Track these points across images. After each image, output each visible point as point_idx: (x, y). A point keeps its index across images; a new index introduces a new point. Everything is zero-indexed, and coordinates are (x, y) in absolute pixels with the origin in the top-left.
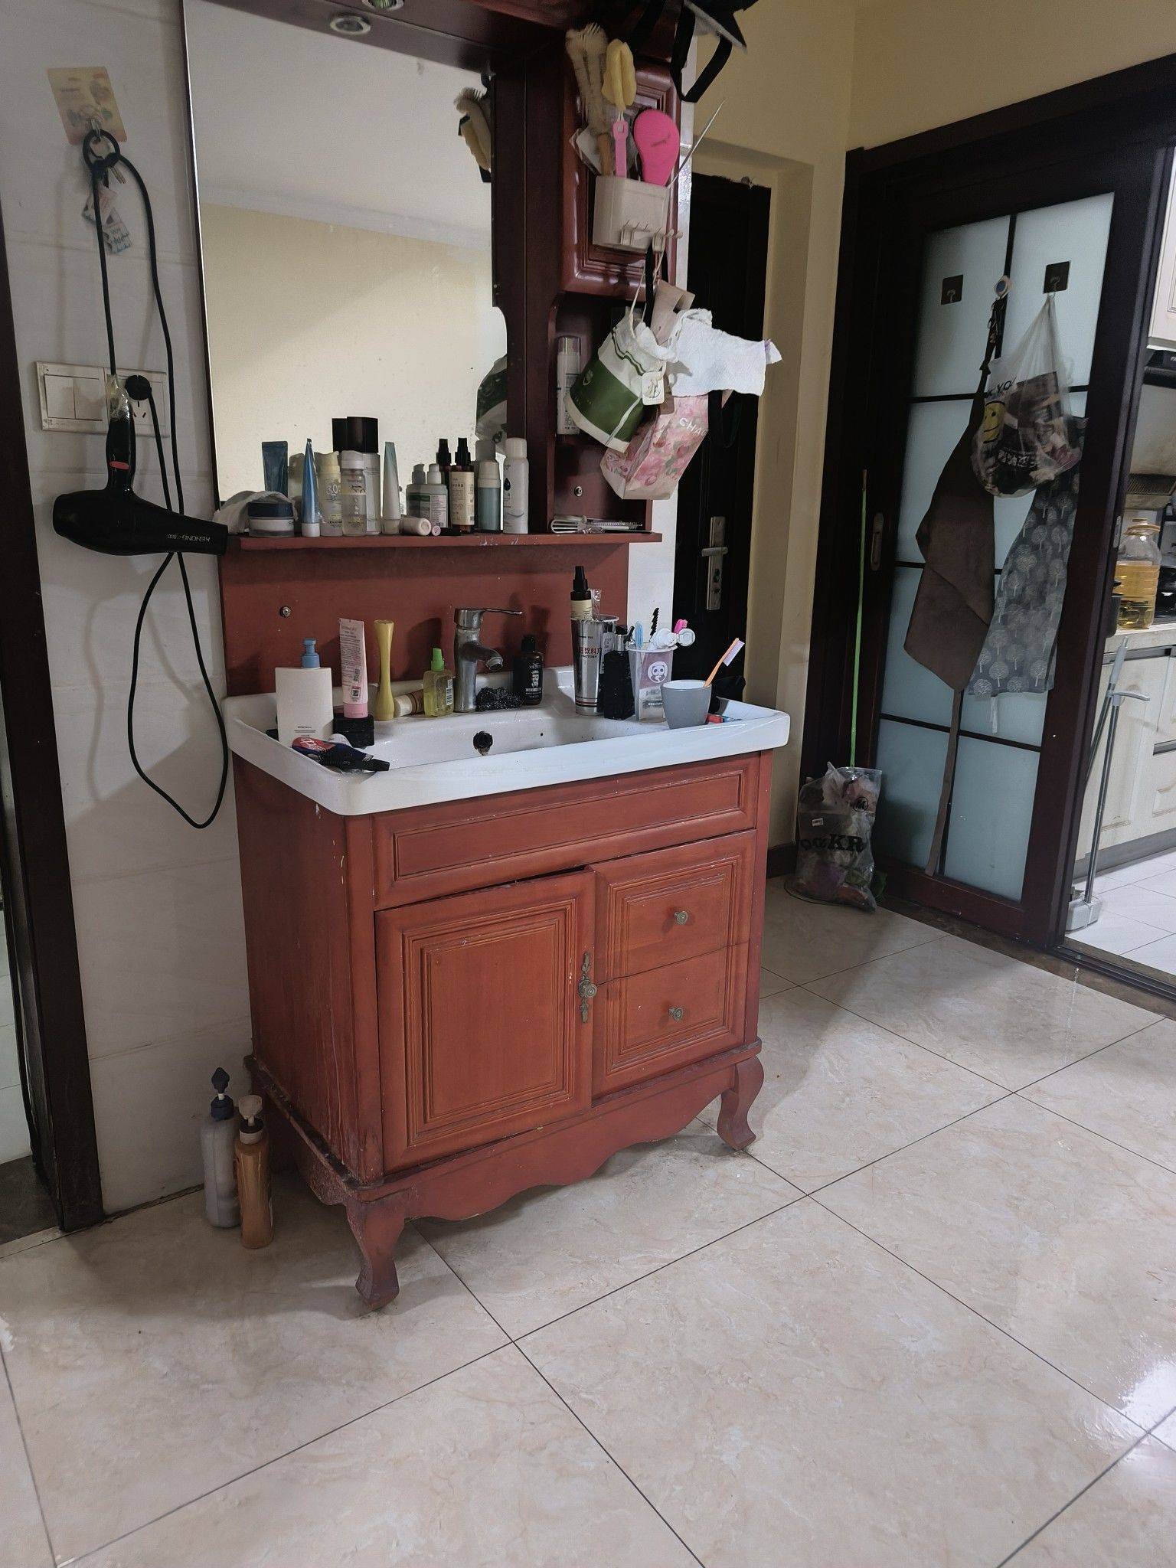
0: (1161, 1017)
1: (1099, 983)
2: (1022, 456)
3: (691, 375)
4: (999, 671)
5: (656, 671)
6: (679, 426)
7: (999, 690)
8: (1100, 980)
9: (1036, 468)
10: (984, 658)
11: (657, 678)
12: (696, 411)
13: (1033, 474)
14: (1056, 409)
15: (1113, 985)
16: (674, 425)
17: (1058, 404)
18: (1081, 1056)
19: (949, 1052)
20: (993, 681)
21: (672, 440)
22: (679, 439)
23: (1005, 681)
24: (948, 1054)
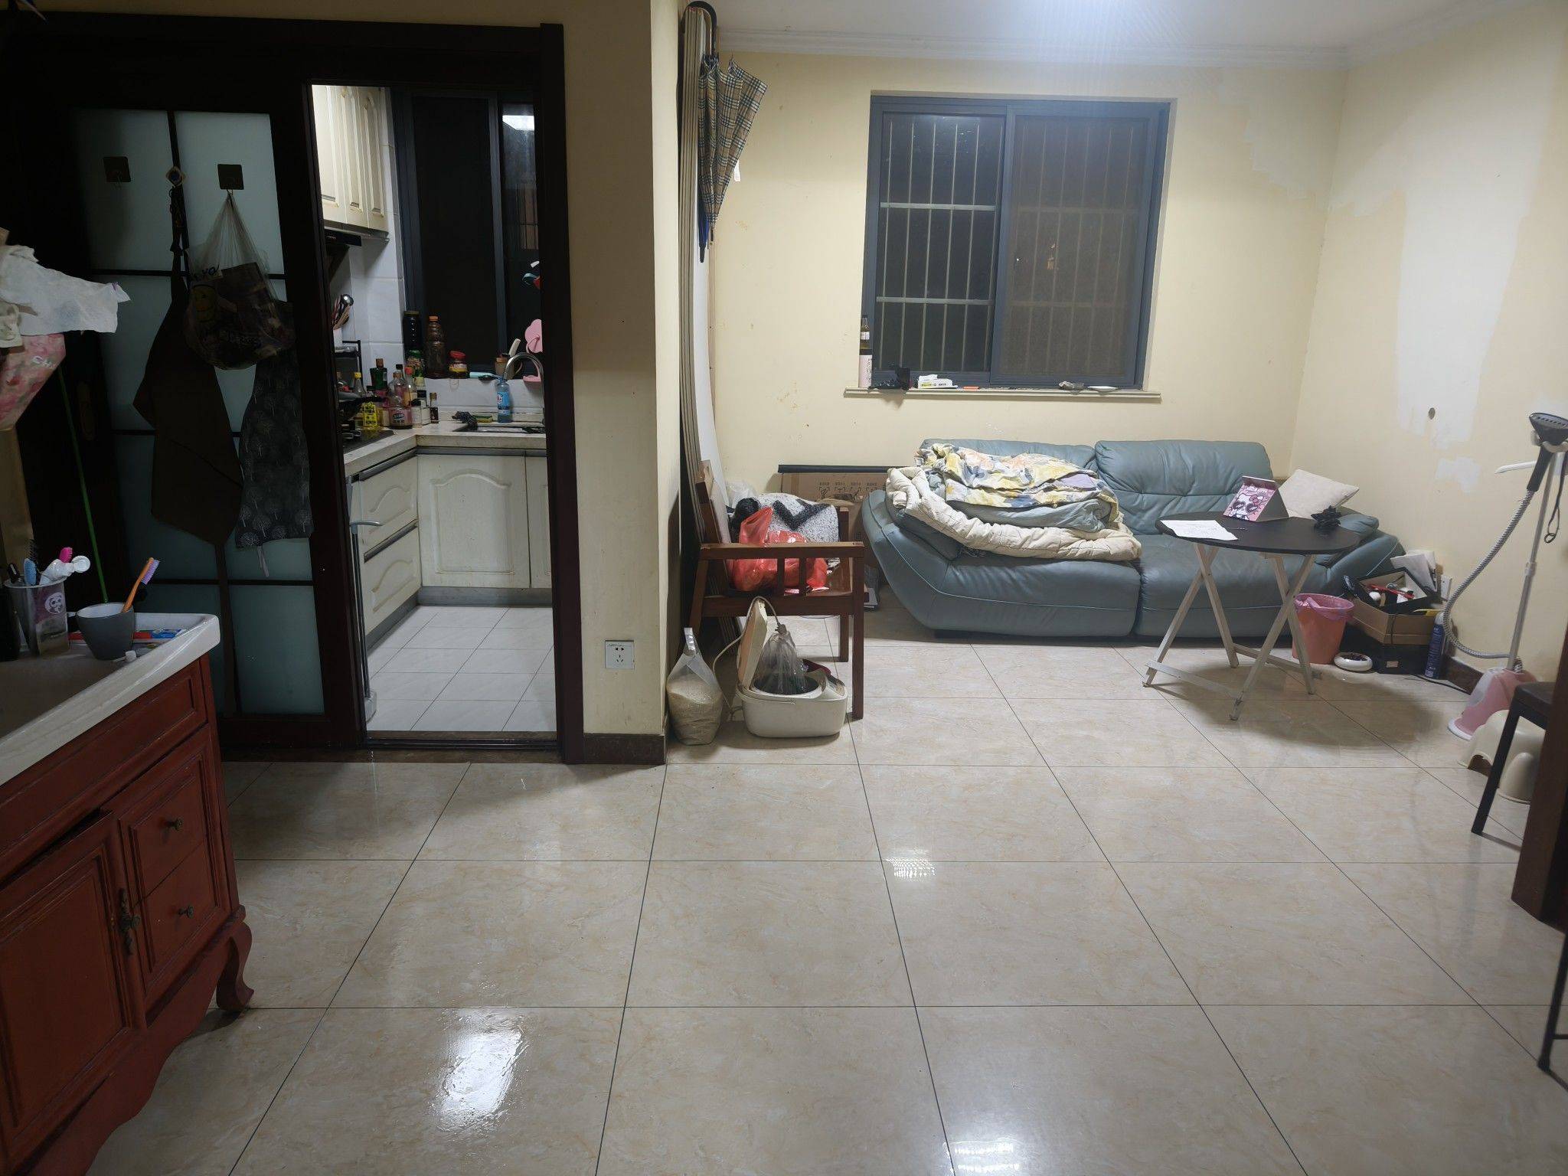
0: (467, 764)
1: (413, 757)
2: (245, 336)
3: (35, 314)
4: (263, 524)
5: (54, 603)
6: (33, 364)
7: (264, 539)
8: (411, 754)
9: (259, 346)
10: (245, 514)
11: (56, 609)
12: (51, 349)
13: (258, 352)
14: (265, 295)
15: (425, 754)
16: (27, 363)
17: (266, 291)
18: (439, 814)
19: (347, 853)
20: (258, 533)
21: (27, 378)
22: (34, 376)
23: (269, 531)
24: (348, 856)
